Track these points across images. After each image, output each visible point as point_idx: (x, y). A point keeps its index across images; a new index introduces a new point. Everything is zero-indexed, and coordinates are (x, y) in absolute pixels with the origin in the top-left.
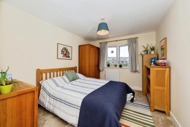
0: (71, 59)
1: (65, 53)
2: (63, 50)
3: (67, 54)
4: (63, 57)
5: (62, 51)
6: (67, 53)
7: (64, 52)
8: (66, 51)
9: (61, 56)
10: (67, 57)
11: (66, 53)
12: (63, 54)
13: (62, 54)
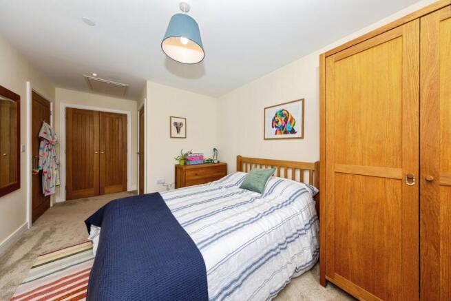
0: (300, 136)
1: (280, 123)
2: (277, 119)
3: (288, 125)
4: (276, 133)
5: (274, 120)
6: (286, 123)
7: (277, 122)
8: (283, 119)
9: (271, 132)
10: (286, 132)
11: (284, 125)
12: (276, 127)
13: (273, 127)
